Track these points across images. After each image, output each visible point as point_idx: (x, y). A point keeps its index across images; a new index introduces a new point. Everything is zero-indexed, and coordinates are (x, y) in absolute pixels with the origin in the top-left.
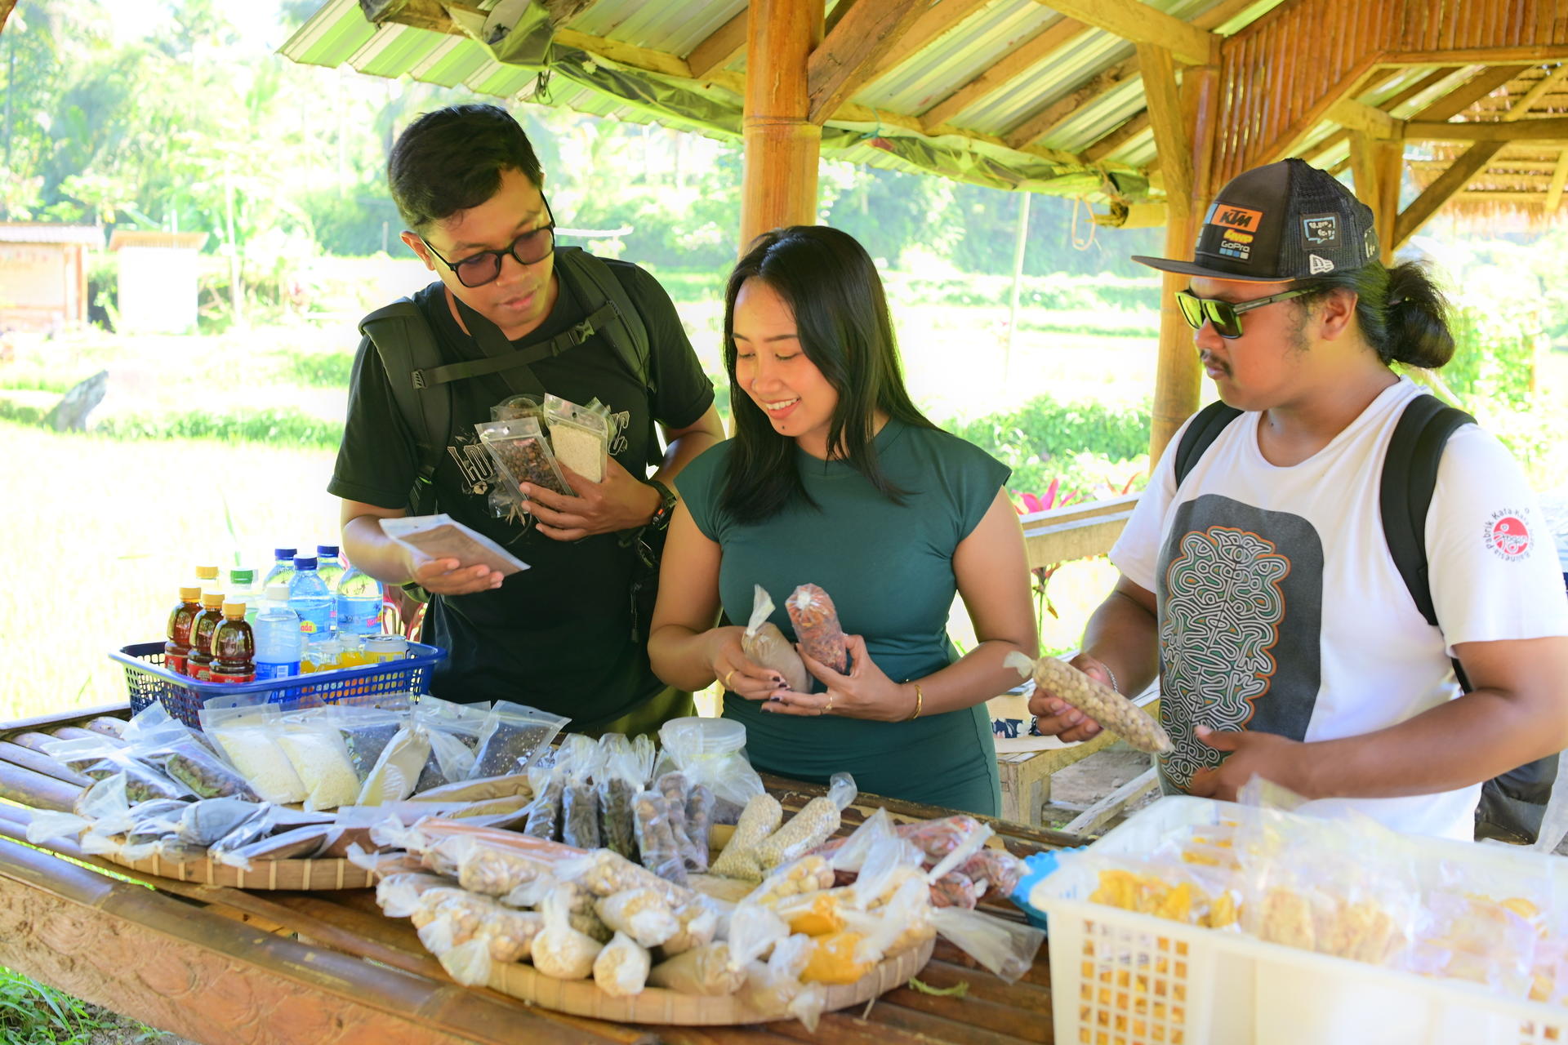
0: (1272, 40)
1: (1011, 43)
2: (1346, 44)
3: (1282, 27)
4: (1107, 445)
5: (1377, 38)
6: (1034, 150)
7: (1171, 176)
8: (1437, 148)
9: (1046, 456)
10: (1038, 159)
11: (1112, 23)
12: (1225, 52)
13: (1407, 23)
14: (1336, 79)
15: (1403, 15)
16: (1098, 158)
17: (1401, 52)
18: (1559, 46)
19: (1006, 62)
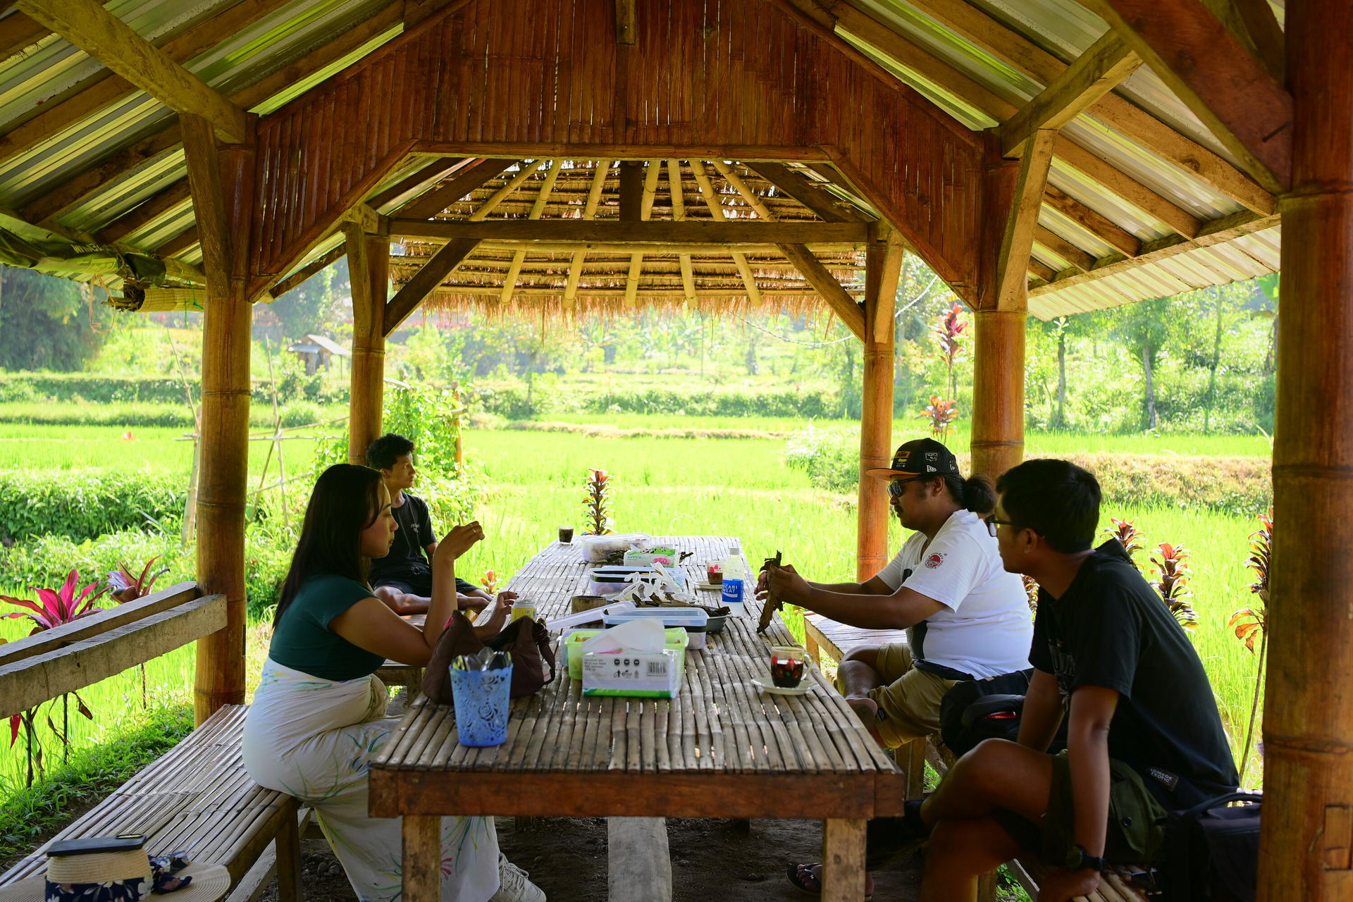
0: (308, 124)
1: (40, 103)
2: (380, 131)
3: (317, 112)
4: (69, 527)
5: (410, 126)
6: (51, 226)
7: (212, 255)
8: (409, 246)
9: (8, 541)
10: (55, 236)
11: (161, 86)
12: (260, 133)
13: (438, 114)
14: (373, 165)
15: (434, 107)
16: (116, 239)
17: (434, 142)
18: (574, 145)
19: (35, 123)
